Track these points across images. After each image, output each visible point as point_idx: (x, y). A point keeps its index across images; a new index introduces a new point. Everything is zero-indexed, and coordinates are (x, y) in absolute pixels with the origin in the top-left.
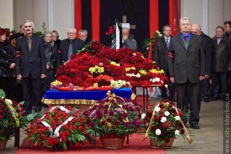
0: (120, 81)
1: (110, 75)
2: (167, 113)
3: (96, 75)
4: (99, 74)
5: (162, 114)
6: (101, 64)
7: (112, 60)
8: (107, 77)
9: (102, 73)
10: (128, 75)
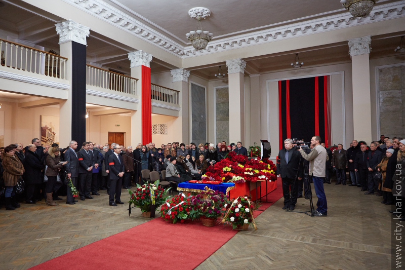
0: (238, 177)
1: (234, 173)
2: (240, 206)
3: (225, 172)
4: (227, 171)
5: (236, 206)
6: (230, 166)
7: (239, 162)
8: (231, 174)
9: (229, 172)
10: (246, 173)
